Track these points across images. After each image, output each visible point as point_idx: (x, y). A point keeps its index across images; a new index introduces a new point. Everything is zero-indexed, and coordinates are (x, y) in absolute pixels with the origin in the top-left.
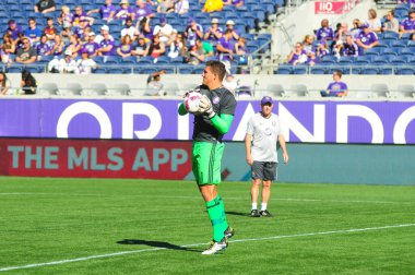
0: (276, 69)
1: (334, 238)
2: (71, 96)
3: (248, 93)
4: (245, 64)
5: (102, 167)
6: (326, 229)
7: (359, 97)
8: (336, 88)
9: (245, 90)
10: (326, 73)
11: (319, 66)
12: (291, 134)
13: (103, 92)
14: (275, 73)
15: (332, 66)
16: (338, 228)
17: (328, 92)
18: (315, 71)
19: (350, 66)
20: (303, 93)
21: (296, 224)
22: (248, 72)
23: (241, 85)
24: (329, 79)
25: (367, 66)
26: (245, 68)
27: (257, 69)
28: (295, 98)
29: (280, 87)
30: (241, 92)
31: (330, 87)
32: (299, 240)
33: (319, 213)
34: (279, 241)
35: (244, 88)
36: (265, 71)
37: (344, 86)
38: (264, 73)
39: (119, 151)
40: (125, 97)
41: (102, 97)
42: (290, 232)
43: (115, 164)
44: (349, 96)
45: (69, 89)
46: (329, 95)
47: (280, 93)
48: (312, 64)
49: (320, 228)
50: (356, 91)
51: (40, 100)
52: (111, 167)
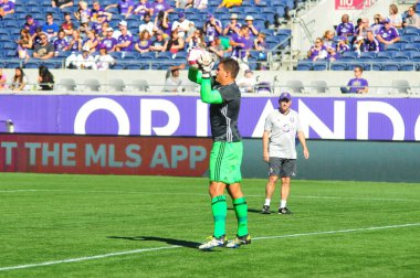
0: (296, 65)
1: (355, 236)
2: (88, 92)
3: (268, 89)
4: (265, 59)
5: (120, 164)
6: (346, 227)
7: (380, 93)
8: (357, 84)
9: (264, 86)
10: (346, 69)
11: (338, 62)
12: (311, 130)
13: (121, 87)
14: (295, 69)
15: (352, 62)
16: (359, 226)
17: (348, 88)
18: (335, 67)
19: (371, 62)
20: (323, 90)
21: (315, 222)
22: (268, 68)
23: (261, 80)
24: (350, 75)
25: (388, 62)
26: (264, 64)
27: (276, 64)
28: (315, 94)
29: (300, 83)
30: (260, 89)
31: (350, 84)
32: (319, 237)
33: (339, 210)
34: (298, 239)
35: (263, 84)
36: (285, 67)
37: (364, 83)
38: (284, 69)
39: (137, 147)
40: (143, 93)
41: (120, 93)
42: (309, 230)
43: (133, 160)
44: (370, 92)
45: (88, 85)
46: (350, 92)
47: (299, 89)
48: (332, 60)
49: (340, 225)
50: (376, 87)
51: (57, 96)
52: (129, 164)
